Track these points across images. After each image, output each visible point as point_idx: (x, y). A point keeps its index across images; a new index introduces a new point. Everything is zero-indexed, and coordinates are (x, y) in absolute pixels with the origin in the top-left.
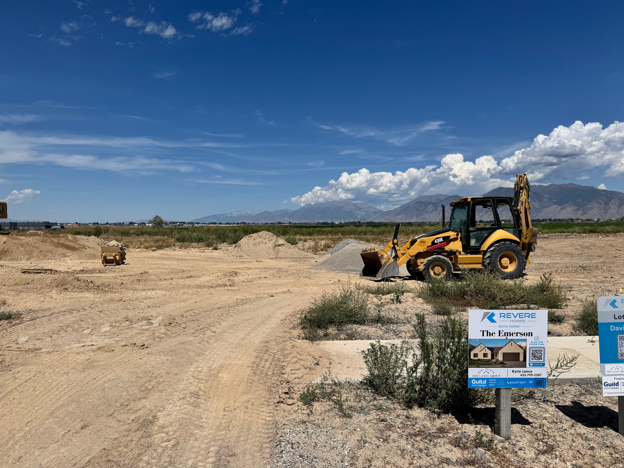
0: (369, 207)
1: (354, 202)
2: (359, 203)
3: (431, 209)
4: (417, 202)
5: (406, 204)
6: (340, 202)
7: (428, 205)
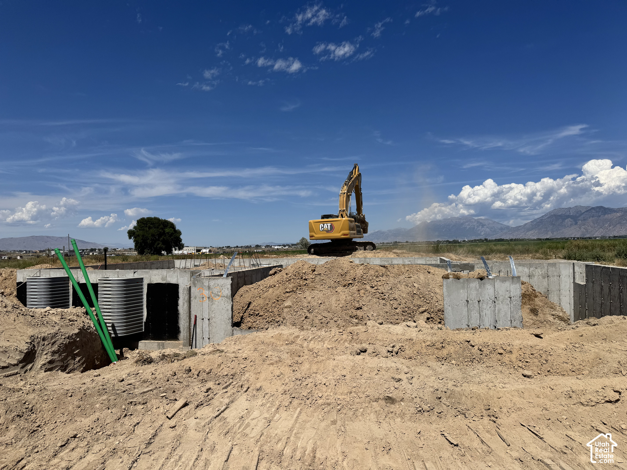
0: (494, 222)
1: (476, 218)
2: (482, 219)
3: (569, 223)
4: (552, 215)
5: (538, 219)
6: (460, 219)
7: (565, 219)
